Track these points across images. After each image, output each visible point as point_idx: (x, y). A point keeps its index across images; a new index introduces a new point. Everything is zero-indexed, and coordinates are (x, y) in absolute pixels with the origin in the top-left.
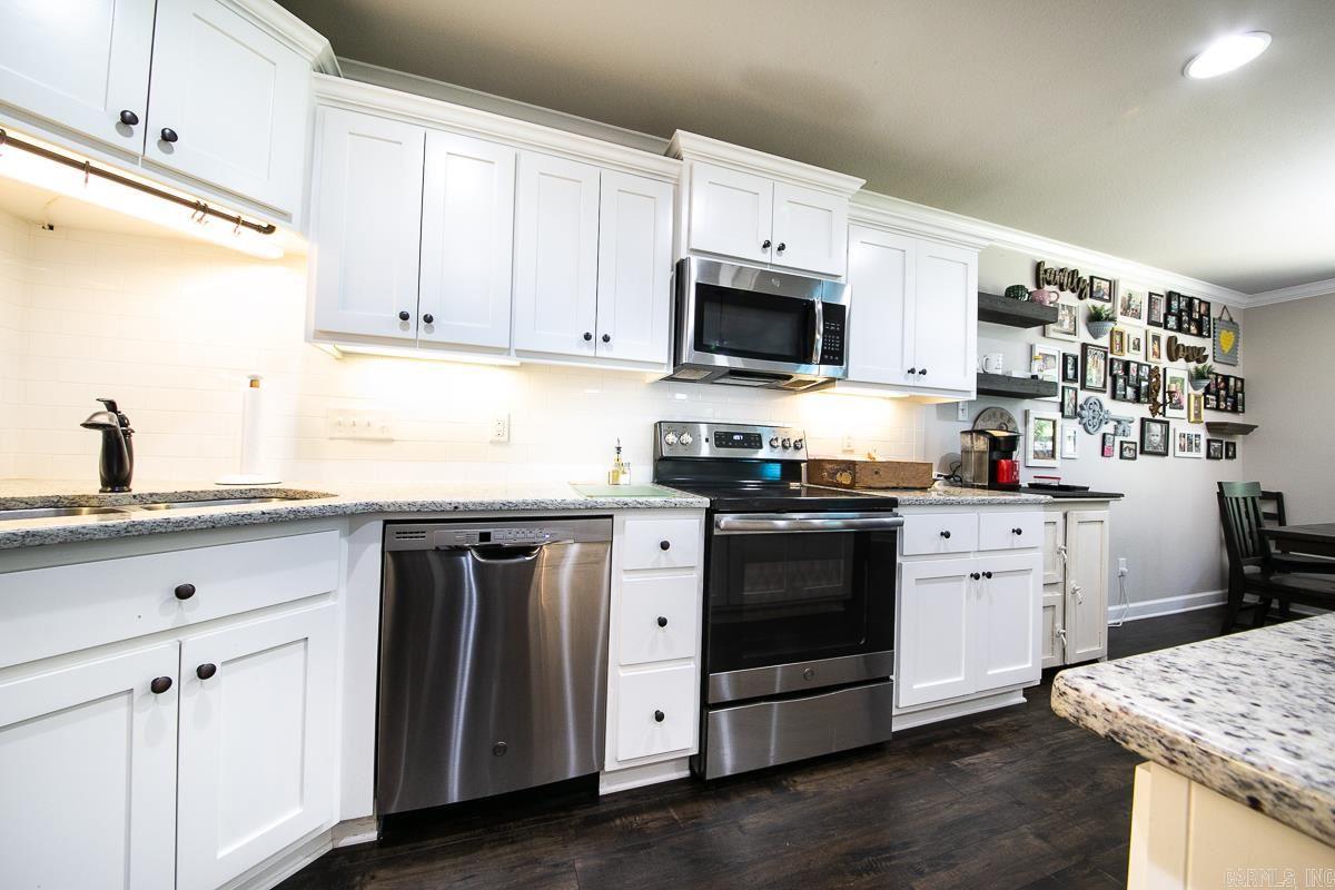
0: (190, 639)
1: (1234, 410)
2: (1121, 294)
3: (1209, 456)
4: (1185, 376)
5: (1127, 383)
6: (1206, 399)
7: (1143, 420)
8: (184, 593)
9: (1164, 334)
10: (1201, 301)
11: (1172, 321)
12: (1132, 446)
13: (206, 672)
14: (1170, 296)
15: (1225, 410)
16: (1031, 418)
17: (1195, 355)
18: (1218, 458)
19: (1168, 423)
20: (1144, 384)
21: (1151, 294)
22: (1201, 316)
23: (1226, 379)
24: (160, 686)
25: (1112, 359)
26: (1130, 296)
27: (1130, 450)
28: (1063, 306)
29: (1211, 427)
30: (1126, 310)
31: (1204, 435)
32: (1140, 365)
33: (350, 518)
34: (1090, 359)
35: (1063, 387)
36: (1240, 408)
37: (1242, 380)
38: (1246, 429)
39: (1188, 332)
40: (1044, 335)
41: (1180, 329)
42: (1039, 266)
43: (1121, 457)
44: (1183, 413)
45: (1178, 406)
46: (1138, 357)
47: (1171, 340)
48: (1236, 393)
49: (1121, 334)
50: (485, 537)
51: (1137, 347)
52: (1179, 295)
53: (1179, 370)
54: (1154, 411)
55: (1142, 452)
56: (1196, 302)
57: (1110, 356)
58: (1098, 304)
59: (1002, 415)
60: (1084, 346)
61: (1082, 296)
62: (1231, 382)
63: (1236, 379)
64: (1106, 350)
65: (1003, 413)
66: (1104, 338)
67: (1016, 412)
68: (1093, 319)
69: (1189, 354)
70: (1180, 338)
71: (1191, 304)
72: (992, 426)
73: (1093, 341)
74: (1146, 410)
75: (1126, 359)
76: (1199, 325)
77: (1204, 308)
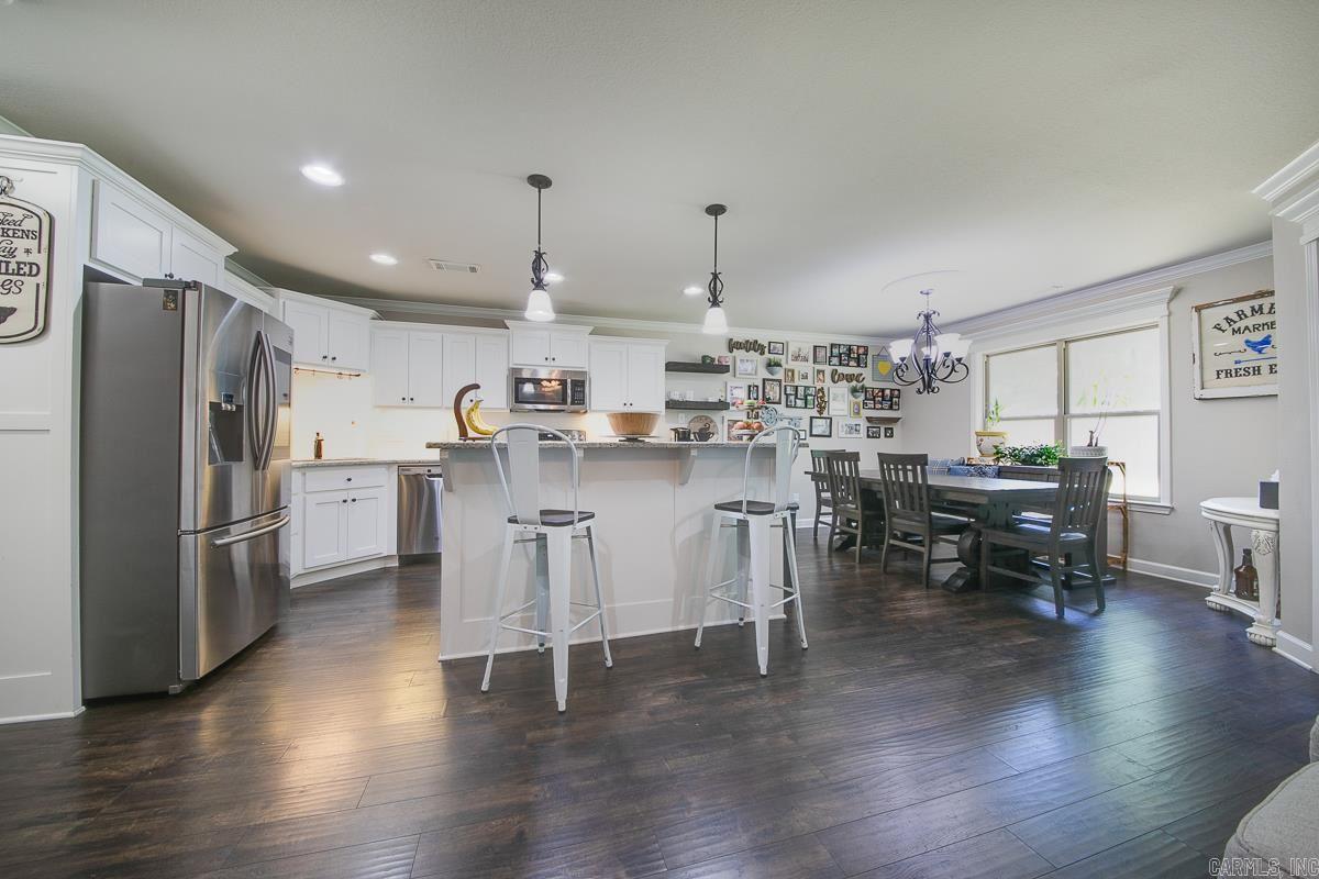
0: (350, 492)
1: (891, 408)
2: (792, 349)
3: (868, 436)
4: (846, 391)
5: (796, 397)
6: (864, 403)
7: (812, 418)
8: (349, 480)
9: (828, 369)
10: (859, 347)
11: (835, 361)
12: (804, 433)
13: (354, 500)
14: (832, 346)
15: (882, 409)
16: (726, 420)
17: (857, 378)
18: (876, 437)
19: (831, 419)
20: (809, 398)
21: (815, 347)
22: (859, 355)
23: (883, 390)
24: (345, 501)
25: (785, 386)
26: (800, 350)
27: (801, 435)
28: (748, 361)
29: (869, 419)
30: (796, 358)
31: (864, 425)
32: (806, 388)
33: (388, 464)
34: (768, 387)
36: (894, 407)
37: (899, 390)
38: (896, 420)
39: (848, 365)
40: (735, 376)
41: (840, 364)
42: (731, 340)
44: (845, 412)
45: (841, 408)
46: (808, 382)
47: (834, 372)
48: (892, 398)
49: (793, 371)
50: (429, 471)
51: (805, 377)
52: (839, 345)
53: (843, 388)
54: (820, 412)
55: (811, 435)
56: (855, 347)
57: (783, 384)
58: (771, 356)
60: (764, 380)
61: (762, 353)
62: (888, 392)
63: (892, 390)
64: (780, 381)
65: (707, 418)
66: (780, 374)
67: (716, 417)
68: (771, 365)
69: (849, 378)
70: (841, 370)
71: (850, 349)
72: (700, 426)
73: (771, 377)
74: (814, 413)
75: (796, 384)
76: (858, 360)
77: (861, 351)
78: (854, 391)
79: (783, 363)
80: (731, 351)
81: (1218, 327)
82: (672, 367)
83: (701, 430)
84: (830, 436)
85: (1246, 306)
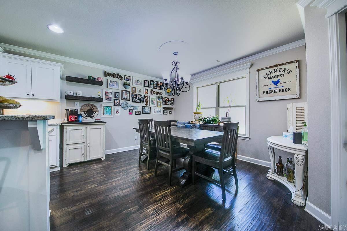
1: (171, 105)
2: (135, 79)
3: (164, 114)
4: (156, 98)
5: (136, 98)
6: (162, 102)
7: (143, 107)
9: (149, 89)
10: (160, 83)
11: (152, 86)
12: (140, 112)
14: (151, 81)
15: (168, 105)
16: (102, 106)
17: (160, 93)
18: (166, 114)
19: (150, 107)
20: (142, 99)
21: (144, 80)
22: (160, 85)
23: (168, 98)
25: (132, 94)
26: (138, 80)
27: (138, 113)
28: (114, 82)
29: (164, 108)
30: (137, 83)
31: (162, 110)
32: (141, 95)
34: (124, 94)
35: (114, 100)
36: (172, 104)
37: (173, 99)
38: (172, 108)
39: (156, 89)
40: (108, 87)
41: (154, 88)
42: (106, 72)
43: (136, 114)
44: (155, 105)
45: (154, 103)
46: (142, 93)
47: (151, 91)
48: (171, 101)
49: (135, 88)
51: (140, 91)
52: (153, 81)
53: (155, 96)
54: (146, 105)
55: (143, 113)
56: (159, 83)
58: (126, 81)
59: (91, 105)
60: (122, 90)
61: (121, 79)
62: (170, 99)
63: (171, 99)
64: (130, 92)
65: (92, 105)
66: (130, 89)
67: (97, 105)
68: (125, 85)
69: (157, 93)
70: (154, 90)
71: (157, 83)
72: (88, 108)
73: (125, 89)
74: (144, 105)
75: (136, 93)
76: (160, 87)
77: (161, 84)
78: (159, 98)
79: (131, 84)
80: (106, 77)
81: (264, 77)
82: (69, 79)
83: (88, 110)
84: (150, 114)
85: (272, 70)
